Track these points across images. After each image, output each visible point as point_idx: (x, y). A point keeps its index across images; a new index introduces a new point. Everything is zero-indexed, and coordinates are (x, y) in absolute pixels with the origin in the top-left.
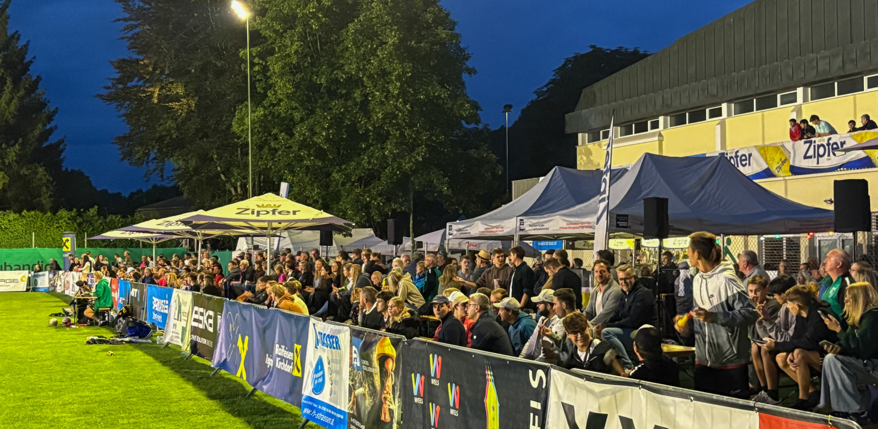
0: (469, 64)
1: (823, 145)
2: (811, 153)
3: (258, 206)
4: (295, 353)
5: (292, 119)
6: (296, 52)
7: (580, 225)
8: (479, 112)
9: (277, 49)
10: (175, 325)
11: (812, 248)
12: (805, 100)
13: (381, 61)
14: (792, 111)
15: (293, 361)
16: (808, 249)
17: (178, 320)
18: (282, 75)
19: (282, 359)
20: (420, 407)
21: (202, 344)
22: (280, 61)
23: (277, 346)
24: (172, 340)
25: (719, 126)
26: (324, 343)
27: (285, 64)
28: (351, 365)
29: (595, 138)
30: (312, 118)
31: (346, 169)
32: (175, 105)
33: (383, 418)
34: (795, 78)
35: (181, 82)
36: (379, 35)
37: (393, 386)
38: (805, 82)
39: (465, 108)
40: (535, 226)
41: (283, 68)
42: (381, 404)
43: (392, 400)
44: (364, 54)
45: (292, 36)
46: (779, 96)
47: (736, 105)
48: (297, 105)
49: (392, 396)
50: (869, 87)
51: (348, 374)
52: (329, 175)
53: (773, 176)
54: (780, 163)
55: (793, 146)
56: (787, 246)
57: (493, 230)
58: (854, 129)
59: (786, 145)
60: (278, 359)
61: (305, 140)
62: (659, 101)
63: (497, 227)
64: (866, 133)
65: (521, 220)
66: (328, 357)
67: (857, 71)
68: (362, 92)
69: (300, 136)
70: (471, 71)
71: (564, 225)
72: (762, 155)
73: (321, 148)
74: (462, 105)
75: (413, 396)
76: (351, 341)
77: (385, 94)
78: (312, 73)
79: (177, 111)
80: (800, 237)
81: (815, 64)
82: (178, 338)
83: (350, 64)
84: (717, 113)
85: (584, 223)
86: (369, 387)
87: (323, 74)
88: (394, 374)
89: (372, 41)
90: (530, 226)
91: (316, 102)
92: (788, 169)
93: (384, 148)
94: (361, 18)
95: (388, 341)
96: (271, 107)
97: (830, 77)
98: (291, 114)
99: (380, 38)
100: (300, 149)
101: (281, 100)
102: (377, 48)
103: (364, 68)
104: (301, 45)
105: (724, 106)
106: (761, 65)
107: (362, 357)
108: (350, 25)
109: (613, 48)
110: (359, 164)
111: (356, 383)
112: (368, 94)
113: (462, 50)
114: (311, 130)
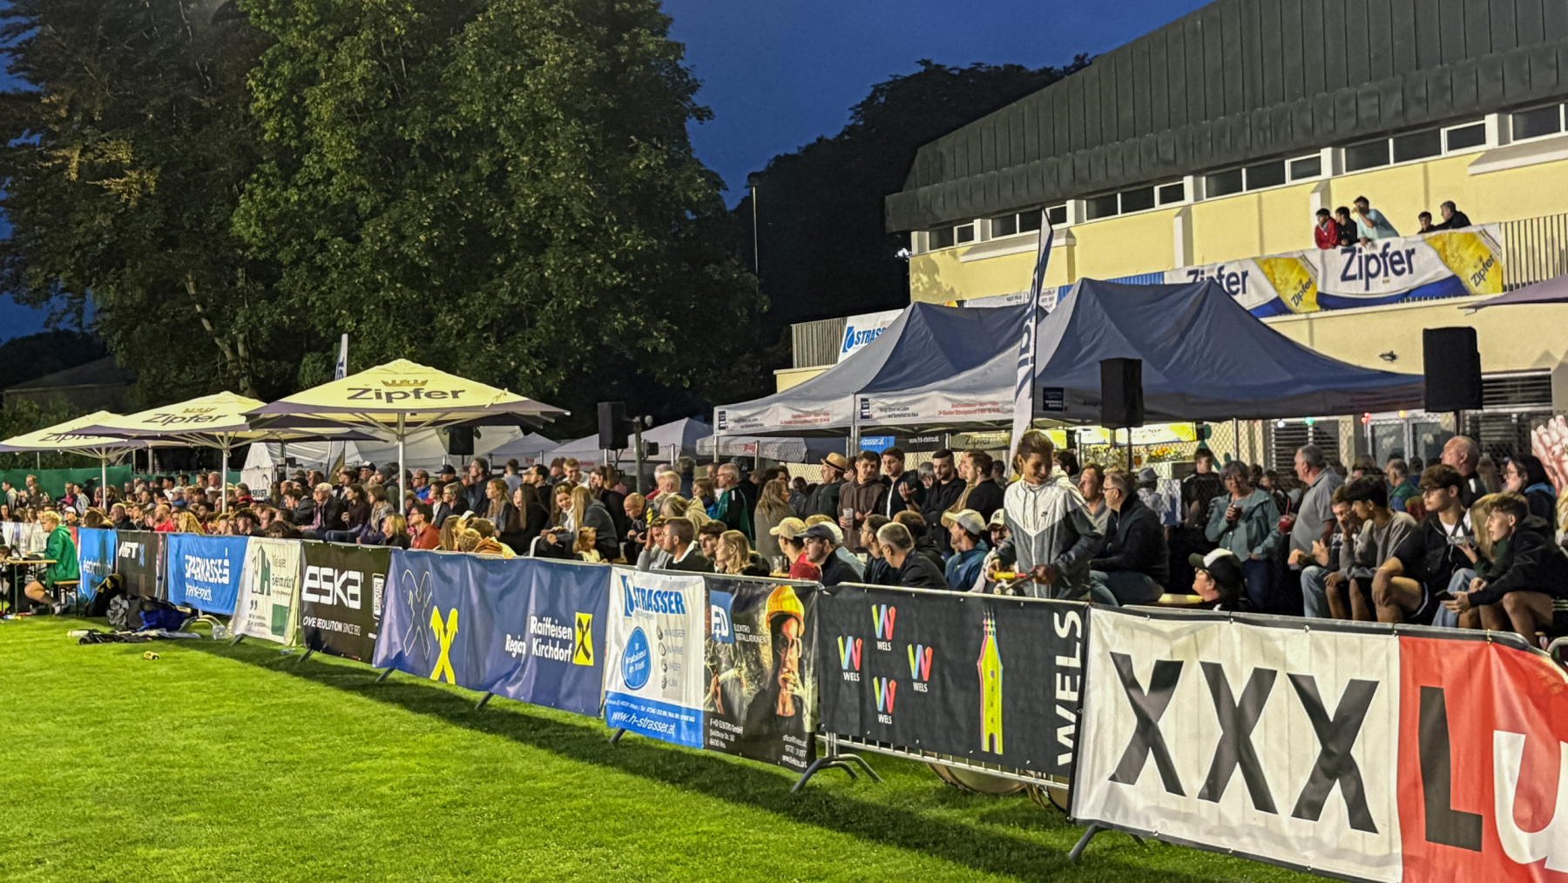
0: (698, 99)
1: (1374, 256)
2: (1354, 270)
3: (386, 383)
4: (577, 628)
5: (354, 209)
6: (363, 80)
7: (978, 407)
8: (721, 193)
9: (323, 74)
10: (254, 604)
11: (1359, 440)
12: (1336, 171)
13: (532, 97)
14: (1314, 191)
15: (573, 641)
16: (1352, 442)
17: (262, 593)
18: (333, 126)
19: (545, 640)
20: (854, 686)
21: (331, 632)
22: (330, 96)
23: (534, 619)
24: (249, 630)
25: (1180, 218)
26: (650, 605)
27: (342, 102)
28: (709, 635)
29: (943, 240)
30: (395, 207)
31: (466, 306)
32: (114, 184)
33: (780, 711)
34: (1318, 132)
35: (125, 139)
36: (526, 46)
37: (800, 661)
38: (1335, 138)
39: (696, 186)
40: (891, 410)
41: (337, 110)
42: (776, 689)
43: (799, 682)
44: (497, 84)
45: (354, 47)
46: (1288, 163)
47: (1210, 179)
48: (364, 182)
49: (797, 675)
50: (1451, 147)
51: (703, 651)
52: (430, 317)
53: (1287, 311)
54: (1300, 288)
55: (1323, 257)
56: (1315, 438)
57: (808, 419)
58: (1430, 228)
59: (1311, 257)
60: (535, 642)
61: (383, 250)
62: (1067, 173)
63: (816, 413)
64: (1451, 234)
65: (863, 400)
66: (658, 628)
67: (1428, 120)
68: (492, 156)
69: (373, 242)
70: (703, 114)
71: (948, 407)
72: (1266, 274)
73: (415, 266)
74: (691, 179)
75: (840, 671)
76: (707, 598)
77: (539, 160)
78: (394, 119)
79: (119, 196)
80: (1337, 422)
81: (1352, 105)
82: (264, 625)
83: (471, 102)
84: (1174, 194)
85: (986, 404)
86: (748, 665)
87: (416, 121)
88: (803, 640)
89: (513, 58)
90: (881, 410)
91: (402, 176)
92: (1314, 299)
93: (540, 265)
94: (491, 14)
95: (790, 591)
96: (311, 186)
97: (1379, 129)
98: (353, 200)
99: (529, 51)
100: (374, 268)
101: (331, 173)
102: (522, 71)
103: (499, 109)
104: (373, 66)
105: (1188, 182)
106: (1254, 108)
107: (734, 620)
108: (468, 27)
109: (966, 66)
110: (491, 295)
111: (720, 663)
112: (506, 159)
113: (683, 73)
114: (396, 231)
